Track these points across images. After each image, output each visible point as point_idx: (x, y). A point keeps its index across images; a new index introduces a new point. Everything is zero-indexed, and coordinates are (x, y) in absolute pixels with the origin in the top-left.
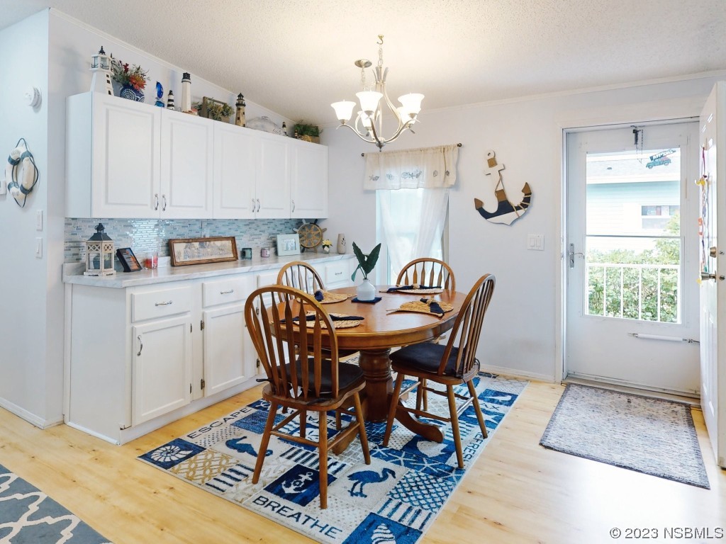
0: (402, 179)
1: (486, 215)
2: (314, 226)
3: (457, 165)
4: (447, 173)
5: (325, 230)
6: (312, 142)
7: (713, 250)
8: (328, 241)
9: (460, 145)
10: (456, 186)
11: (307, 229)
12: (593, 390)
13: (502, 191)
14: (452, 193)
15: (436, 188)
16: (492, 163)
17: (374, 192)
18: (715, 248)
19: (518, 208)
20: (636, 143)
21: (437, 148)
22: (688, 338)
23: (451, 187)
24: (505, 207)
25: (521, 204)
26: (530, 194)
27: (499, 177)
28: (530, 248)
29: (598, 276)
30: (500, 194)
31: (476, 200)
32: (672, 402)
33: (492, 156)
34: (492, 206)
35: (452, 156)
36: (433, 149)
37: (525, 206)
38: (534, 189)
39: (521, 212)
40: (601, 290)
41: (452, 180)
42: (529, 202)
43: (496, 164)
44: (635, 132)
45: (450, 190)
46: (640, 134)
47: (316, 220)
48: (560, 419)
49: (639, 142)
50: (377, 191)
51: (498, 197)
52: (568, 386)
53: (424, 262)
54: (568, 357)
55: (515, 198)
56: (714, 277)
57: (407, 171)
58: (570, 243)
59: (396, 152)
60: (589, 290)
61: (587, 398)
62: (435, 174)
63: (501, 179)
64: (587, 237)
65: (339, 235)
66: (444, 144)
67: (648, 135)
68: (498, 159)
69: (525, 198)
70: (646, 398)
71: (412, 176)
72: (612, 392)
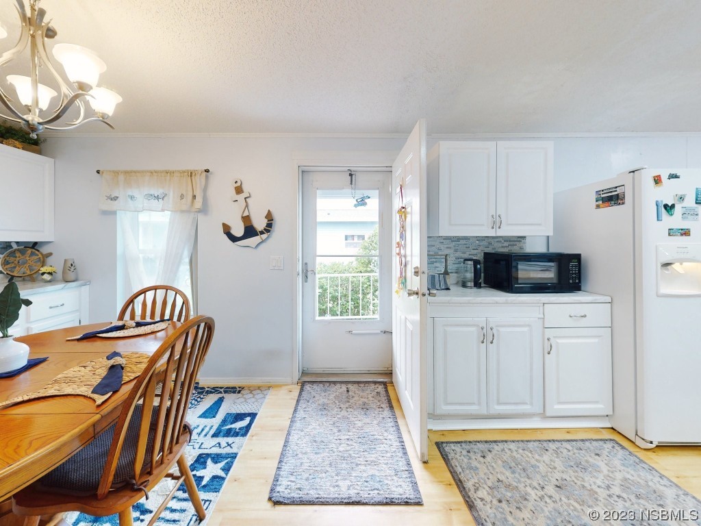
0: (146, 201)
1: (234, 239)
2: (30, 251)
3: (205, 189)
4: (194, 197)
5: (50, 254)
6: (23, 149)
7: (417, 270)
8: (50, 268)
9: (207, 171)
10: (204, 210)
11: (18, 254)
12: (321, 385)
13: (248, 217)
14: (201, 217)
15: (182, 211)
16: (239, 190)
17: (114, 213)
18: (417, 267)
19: (262, 233)
20: (351, 184)
21: (184, 172)
22: (384, 329)
23: (200, 211)
24: (250, 232)
25: (265, 229)
26: (272, 220)
27: (245, 204)
28: (273, 268)
29: (323, 281)
30: (246, 219)
31: (224, 224)
32: (375, 383)
33: (239, 184)
34: (238, 231)
35: (200, 181)
36: (179, 172)
37: (268, 231)
38: (276, 215)
39: (264, 236)
40: (326, 290)
41: (198, 203)
42: (271, 227)
43: (243, 192)
44: (351, 175)
45: (199, 214)
46: (353, 176)
47: (36, 244)
48: (294, 438)
49: (353, 183)
50: (118, 212)
51: (244, 222)
52: (303, 384)
53: (156, 290)
54: (303, 356)
55: (259, 223)
56: (417, 293)
57: (152, 192)
58: (304, 262)
59: (139, 172)
60: (318, 291)
61: (317, 397)
62: (182, 197)
63: (247, 206)
64: (317, 258)
65: (65, 260)
66: (191, 168)
67: (359, 178)
68: (244, 186)
69: (267, 224)
70: (359, 383)
71: (157, 198)
72: (335, 383)
